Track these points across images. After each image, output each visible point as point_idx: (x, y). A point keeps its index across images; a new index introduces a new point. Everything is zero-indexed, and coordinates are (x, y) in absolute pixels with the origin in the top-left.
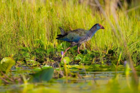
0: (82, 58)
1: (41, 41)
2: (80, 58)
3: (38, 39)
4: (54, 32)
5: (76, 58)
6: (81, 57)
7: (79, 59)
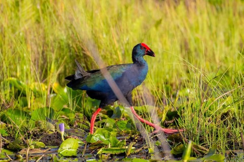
0: (106, 135)
1: (21, 82)
2: (103, 137)
3: (13, 79)
4: (48, 60)
5: (94, 137)
6: (104, 135)
7: (100, 139)
